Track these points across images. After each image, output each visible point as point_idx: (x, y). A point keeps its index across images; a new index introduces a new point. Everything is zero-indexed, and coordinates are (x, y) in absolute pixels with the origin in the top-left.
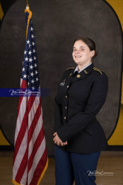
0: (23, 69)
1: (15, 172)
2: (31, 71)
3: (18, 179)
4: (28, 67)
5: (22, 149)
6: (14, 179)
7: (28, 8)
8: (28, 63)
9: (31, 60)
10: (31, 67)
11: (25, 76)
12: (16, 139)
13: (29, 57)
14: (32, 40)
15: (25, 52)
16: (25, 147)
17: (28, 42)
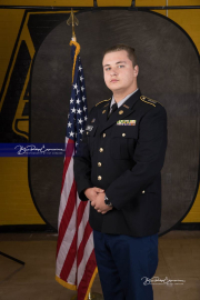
0: (70, 125)
1: (60, 266)
2: (80, 126)
3: (64, 275)
4: (77, 121)
5: (69, 234)
6: (58, 275)
7: (74, 39)
8: (76, 115)
9: (79, 111)
10: (80, 121)
11: (72, 134)
12: (60, 221)
13: (76, 107)
14: (80, 84)
15: (72, 101)
16: (73, 232)
17: (76, 87)
